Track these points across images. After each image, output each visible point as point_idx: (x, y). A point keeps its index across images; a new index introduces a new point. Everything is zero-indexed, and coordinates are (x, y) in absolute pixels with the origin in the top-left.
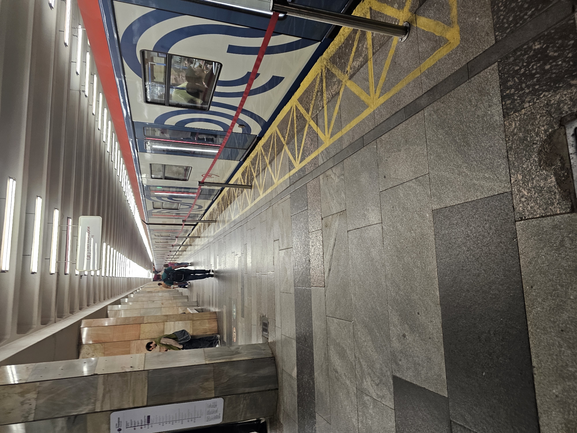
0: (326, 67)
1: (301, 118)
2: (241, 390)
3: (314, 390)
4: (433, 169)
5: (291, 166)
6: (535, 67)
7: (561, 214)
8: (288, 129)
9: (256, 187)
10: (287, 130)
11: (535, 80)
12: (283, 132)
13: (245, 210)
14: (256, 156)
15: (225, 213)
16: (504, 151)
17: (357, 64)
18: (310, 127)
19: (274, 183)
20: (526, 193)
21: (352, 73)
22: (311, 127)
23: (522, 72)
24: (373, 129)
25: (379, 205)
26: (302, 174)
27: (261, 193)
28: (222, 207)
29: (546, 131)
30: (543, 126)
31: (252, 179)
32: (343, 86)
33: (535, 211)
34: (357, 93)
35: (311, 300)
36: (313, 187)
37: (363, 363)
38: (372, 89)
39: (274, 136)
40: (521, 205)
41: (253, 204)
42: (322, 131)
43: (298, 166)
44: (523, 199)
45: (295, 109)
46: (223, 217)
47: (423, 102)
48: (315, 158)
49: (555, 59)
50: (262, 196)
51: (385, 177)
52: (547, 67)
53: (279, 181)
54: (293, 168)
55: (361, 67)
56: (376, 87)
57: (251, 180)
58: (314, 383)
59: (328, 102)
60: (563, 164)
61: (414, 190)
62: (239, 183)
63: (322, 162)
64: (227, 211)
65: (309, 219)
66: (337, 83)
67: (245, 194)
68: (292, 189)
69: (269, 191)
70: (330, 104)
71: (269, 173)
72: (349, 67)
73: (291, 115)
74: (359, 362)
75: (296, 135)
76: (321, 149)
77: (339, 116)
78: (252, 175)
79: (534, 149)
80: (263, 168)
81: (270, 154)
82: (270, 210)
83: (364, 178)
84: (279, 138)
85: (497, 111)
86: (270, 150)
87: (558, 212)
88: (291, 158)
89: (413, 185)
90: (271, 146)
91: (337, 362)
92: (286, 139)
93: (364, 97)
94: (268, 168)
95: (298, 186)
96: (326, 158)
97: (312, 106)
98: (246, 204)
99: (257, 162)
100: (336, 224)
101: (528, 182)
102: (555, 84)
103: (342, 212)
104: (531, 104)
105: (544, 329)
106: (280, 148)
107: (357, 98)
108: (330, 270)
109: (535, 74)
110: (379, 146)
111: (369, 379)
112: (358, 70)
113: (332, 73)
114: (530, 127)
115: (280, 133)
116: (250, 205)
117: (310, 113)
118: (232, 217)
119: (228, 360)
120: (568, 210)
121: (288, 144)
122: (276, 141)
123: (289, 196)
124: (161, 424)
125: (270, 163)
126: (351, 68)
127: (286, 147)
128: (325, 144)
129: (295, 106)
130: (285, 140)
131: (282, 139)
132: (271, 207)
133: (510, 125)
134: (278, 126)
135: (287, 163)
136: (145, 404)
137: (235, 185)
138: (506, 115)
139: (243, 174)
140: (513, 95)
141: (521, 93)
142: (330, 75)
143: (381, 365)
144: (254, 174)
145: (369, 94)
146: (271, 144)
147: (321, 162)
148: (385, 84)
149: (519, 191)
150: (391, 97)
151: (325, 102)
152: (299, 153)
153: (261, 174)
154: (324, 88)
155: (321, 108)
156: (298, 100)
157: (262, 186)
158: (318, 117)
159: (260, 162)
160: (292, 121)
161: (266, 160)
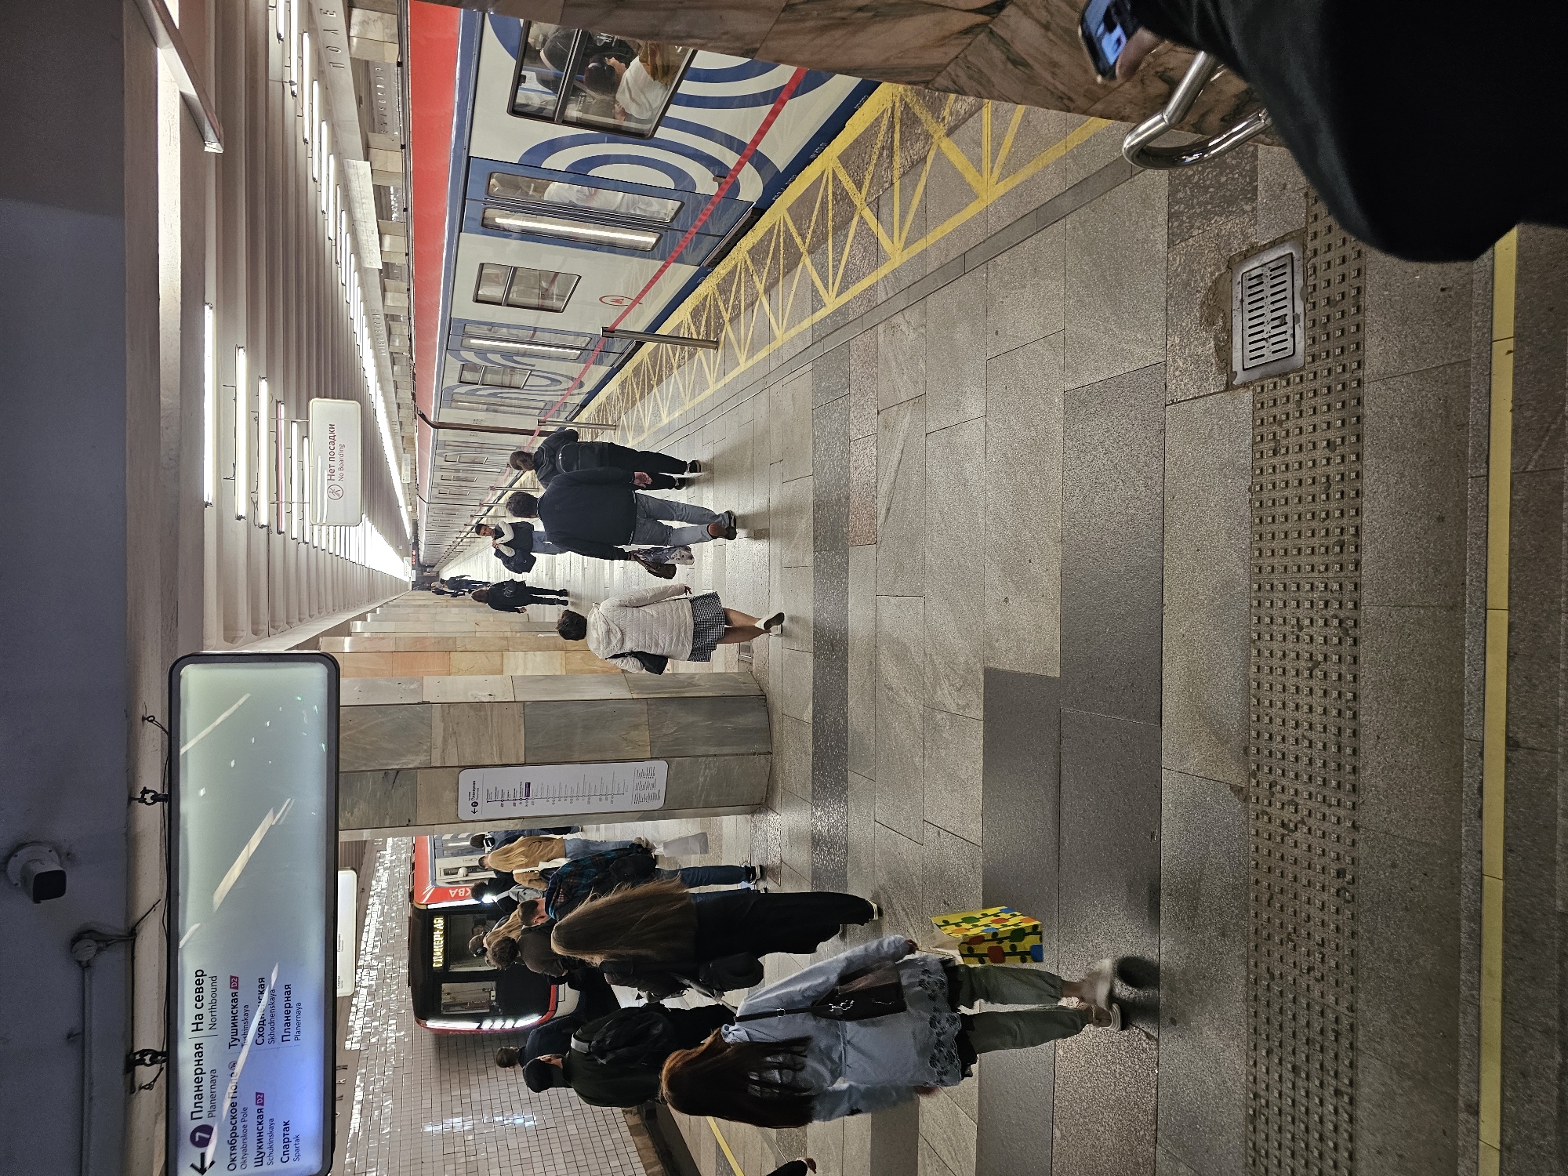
0: (902, 100)
1: (843, 199)
2: (701, 750)
3: (847, 733)
4: (1071, 321)
5: (817, 303)
6: (1210, 176)
7: (1214, 393)
8: (814, 219)
9: (728, 344)
10: (810, 221)
11: (1208, 196)
12: (801, 224)
13: (699, 399)
14: (732, 272)
15: (643, 406)
16: (1163, 299)
17: (964, 107)
18: (862, 221)
19: (775, 338)
20: (1181, 364)
21: (952, 124)
22: (865, 223)
23: (1195, 180)
24: (984, 242)
25: (984, 384)
26: (840, 320)
27: (742, 358)
28: (633, 393)
29: (1212, 274)
30: (1210, 266)
31: (720, 327)
32: (934, 147)
33: (1188, 390)
34: (959, 167)
35: (847, 573)
36: (862, 348)
37: (938, 660)
38: (986, 164)
39: (779, 231)
40: (1174, 381)
41: (721, 384)
42: (887, 233)
43: (832, 302)
44: (1177, 373)
46: (639, 418)
47: (1067, 203)
48: (871, 287)
49: (1232, 168)
50: (744, 364)
51: (997, 333)
52: (1223, 179)
53: (788, 333)
54: (822, 307)
55: (971, 115)
56: (993, 161)
57: (717, 328)
58: (847, 722)
59: (904, 174)
60: (1225, 323)
61: (1040, 358)
62: (685, 334)
63: (884, 298)
64: (649, 402)
65: (852, 415)
66: (922, 137)
67: (700, 360)
68: (817, 351)
69: (762, 354)
70: (907, 180)
71: (765, 313)
72: (947, 110)
73: (822, 190)
74: (932, 661)
75: (830, 235)
76: (884, 270)
77: (924, 208)
78: (719, 316)
79: (1196, 299)
80: (748, 302)
81: (767, 268)
82: (764, 396)
83: (962, 334)
85: (1160, 235)
87: (1212, 391)
88: (819, 284)
89: (1039, 348)
90: (771, 252)
91: (890, 670)
92: (808, 241)
93: (970, 176)
94: (761, 302)
95: (830, 344)
96: (894, 290)
97: (868, 177)
98: (700, 383)
99: (735, 286)
100: (905, 421)
101: (1185, 348)
102: (1228, 207)
103: (919, 399)
104: (1200, 231)
105: (1180, 552)
106: (793, 260)
107: (959, 176)
108: (889, 509)
109: (1209, 187)
110: (991, 275)
111: (945, 684)
112: (965, 120)
113: (914, 114)
114: (1195, 267)
115: (795, 225)
116: (713, 386)
117: (864, 191)
118: (664, 415)
119: (674, 695)
120: (1222, 388)
121: (813, 253)
122: (784, 242)
123: (809, 366)
124: (551, 800)
125: (767, 291)
126: (951, 114)
127: (806, 260)
128: (893, 260)
129: (831, 171)
130: (804, 243)
131: (798, 240)
132: (766, 391)
133: (1175, 259)
134: (789, 210)
135: (809, 295)
136: (522, 760)
137: (673, 339)
138: (1171, 244)
139: (696, 314)
140: (1182, 213)
141: (1191, 212)
142: (910, 120)
143: (967, 655)
144: (724, 313)
145: (980, 171)
146: (772, 249)
147: (882, 296)
148: (1008, 159)
149: (1174, 361)
150: (1018, 186)
151: (897, 174)
152: (835, 275)
153: (742, 315)
154: (897, 143)
155: (887, 185)
156: (839, 157)
157: (745, 344)
158: (881, 203)
159: (743, 289)
160: (824, 203)
161: (758, 284)
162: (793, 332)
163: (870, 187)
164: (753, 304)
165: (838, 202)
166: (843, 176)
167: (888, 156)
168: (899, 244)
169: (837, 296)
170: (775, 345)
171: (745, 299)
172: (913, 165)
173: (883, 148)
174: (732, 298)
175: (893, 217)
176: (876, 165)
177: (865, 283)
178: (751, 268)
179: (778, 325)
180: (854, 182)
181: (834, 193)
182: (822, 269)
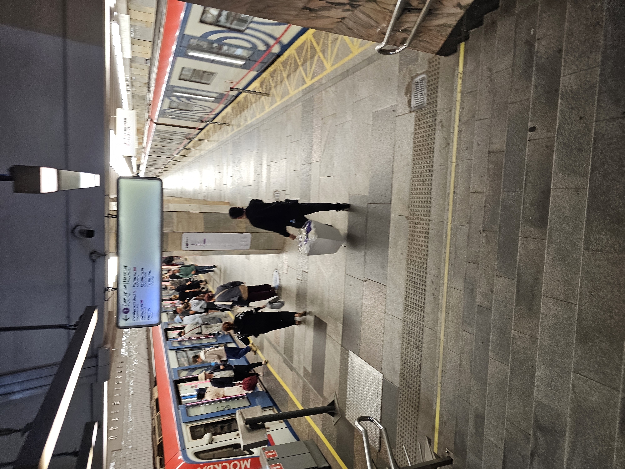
1: (313, 48)
4: (375, 92)
7: (407, 113)
10: (302, 54)
11: (408, 59)
12: (299, 55)
13: (263, 114)
14: (275, 70)
15: (240, 117)
16: (397, 87)
19: (290, 93)
20: (400, 105)
22: (320, 57)
24: (354, 66)
25: (352, 110)
26: (311, 89)
28: (237, 112)
30: (408, 79)
33: (401, 112)
34: (348, 42)
35: (311, 171)
36: (318, 98)
39: (292, 56)
42: (326, 61)
44: (399, 108)
45: (309, 40)
46: (238, 121)
48: (321, 78)
50: (279, 102)
51: (356, 95)
53: (294, 92)
54: (305, 84)
57: (269, 89)
60: (410, 94)
61: (367, 103)
62: (258, 91)
63: (325, 82)
65: (314, 119)
68: (303, 99)
70: (332, 45)
71: (286, 85)
74: (335, 195)
75: (309, 60)
77: (337, 55)
79: (404, 88)
81: (287, 70)
82: (285, 114)
83: (347, 95)
84: (296, 59)
85: (397, 69)
86: (288, 67)
88: (305, 76)
89: (367, 100)
94: (285, 81)
95: (307, 97)
96: (327, 80)
97: (321, 42)
98: (263, 109)
99: (276, 75)
100: (330, 122)
101: (401, 101)
102: (412, 63)
103: (334, 114)
104: (406, 69)
107: (347, 45)
108: (324, 150)
110: (355, 77)
114: (404, 78)
116: (268, 110)
117: (320, 47)
121: (303, 65)
122: (294, 61)
123: (301, 104)
124: (212, 245)
125: (288, 76)
128: (327, 70)
130: (300, 62)
133: (400, 76)
135: (301, 79)
136: (203, 231)
137: (253, 92)
138: (399, 72)
139: (261, 83)
140: (402, 63)
143: (345, 192)
144: (272, 84)
145: (353, 45)
146: (289, 63)
150: (363, 51)
151: (330, 42)
152: (310, 73)
153: (279, 85)
156: (312, 34)
157: (279, 95)
158: (325, 51)
159: (279, 76)
160: (307, 49)
161: (284, 75)
164: (282, 81)
170: (290, 96)
174: (275, 79)
176: (323, 38)
178: (282, 68)
179: (291, 89)
182: (306, 71)
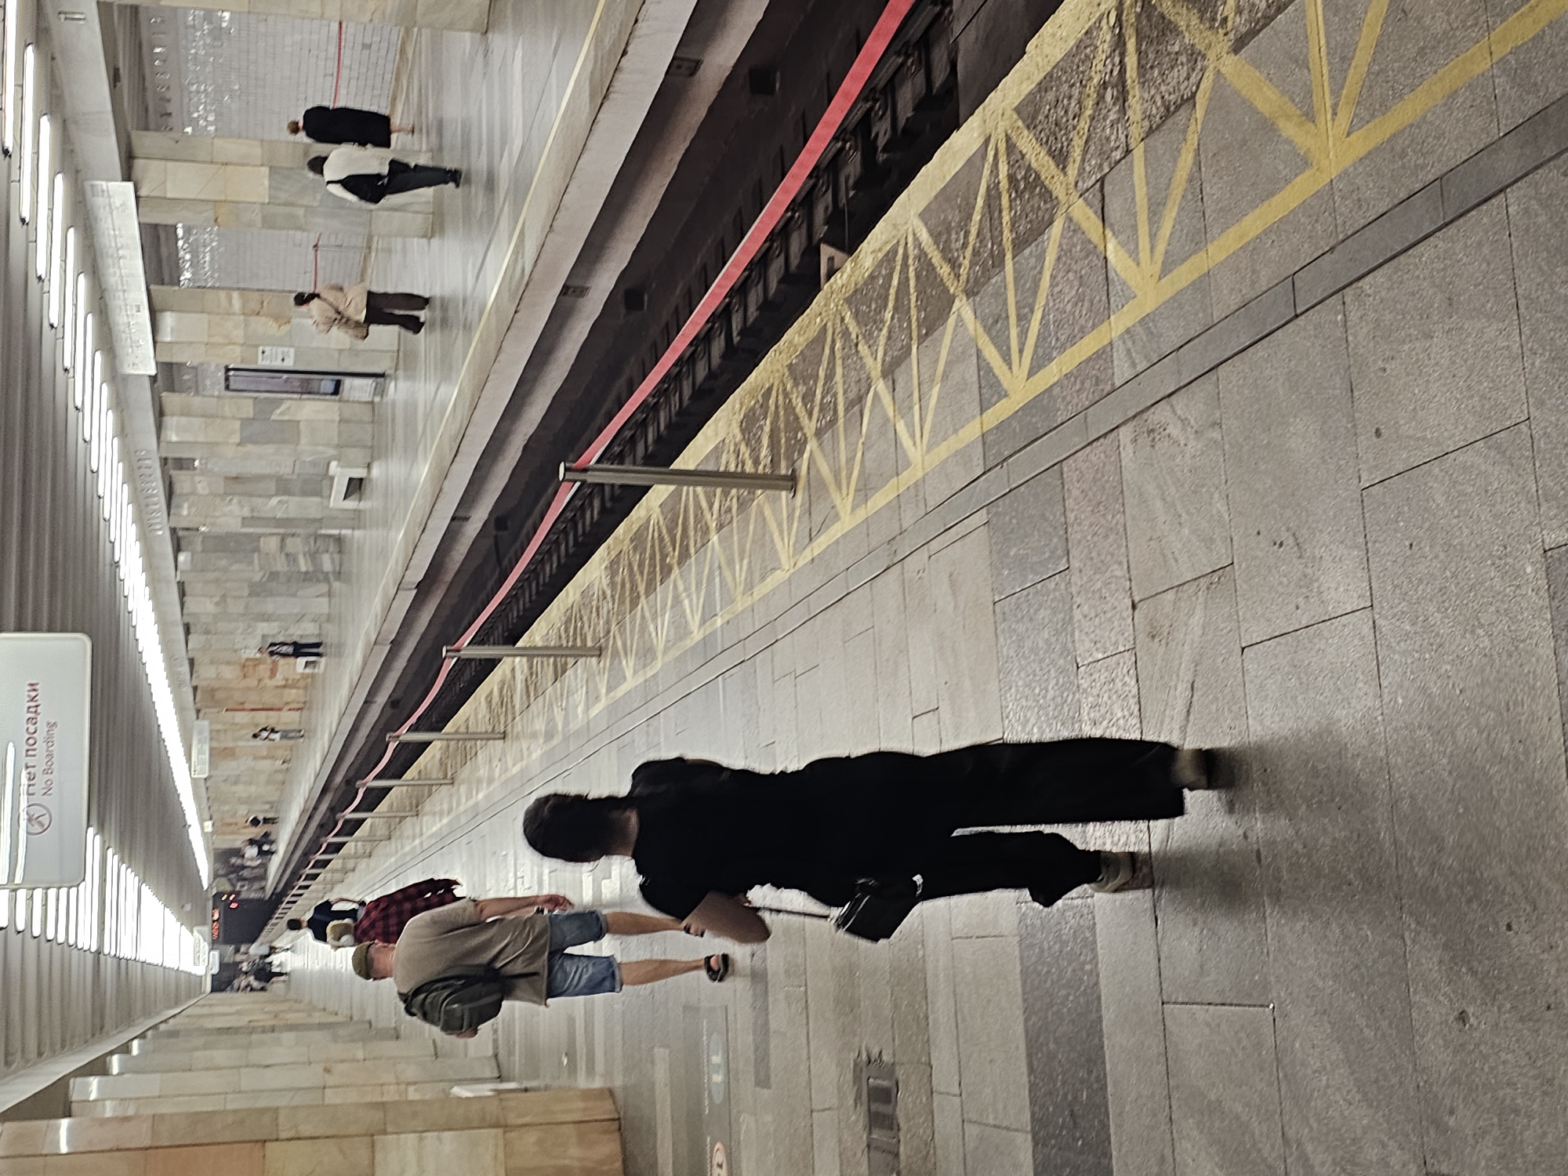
1: (1030, 188)
5: (990, 390)
8: (974, 231)
10: (967, 234)
12: (948, 241)
14: (818, 341)
19: (908, 464)
22: (1078, 230)
26: (1040, 423)
31: (799, 447)
36: (1090, 474)
39: (906, 257)
43: (1020, 387)
45: (1002, 147)
50: (848, 521)
53: (935, 452)
54: (1001, 398)
59: (1150, 131)
63: (1129, 375)
64: (664, 599)
65: (1077, 611)
68: (996, 484)
69: (883, 497)
70: (1157, 141)
71: (884, 415)
73: (986, 172)
75: (1009, 256)
76: (1124, 320)
80: (852, 395)
81: (885, 331)
82: (891, 579)
84: (930, 264)
86: (888, 315)
88: (990, 354)
90: (892, 298)
92: (963, 271)
95: (1023, 467)
96: (1147, 356)
97: (1078, 143)
98: (763, 559)
99: (823, 367)
100: (1195, 622)
106: (937, 309)
115: (937, 243)
116: (789, 564)
117: (1072, 169)
121: (974, 294)
122: (918, 277)
123: (981, 517)
125: (888, 372)
129: (1002, 136)
130: (958, 276)
131: (944, 270)
132: (896, 569)
134: (922, 216)
135: (972, 376)
139: (749, 424)
146: (892, 291)
147: (1123, 371)
151: (1135, 130)
152: (1023, 334)
153: (841, 421)
154: (1131, 73)
155: (1117, 155)
156: (1018, 110)
157: (849, 477)
158: (1107, 188)
159: (839, 370)
160: (993, 195)
161: (869, 361)
162: (944, 450)
163: (1083, 160)
164: (860, 399)
165: (1020, 195)
166: (1027, 143)
167: (1116, 100)
168: (1151, 266)
169: (1031, 374)
170: (908, 478)
171: (845, 392)
172: (1168, 113)
173: (1104, 85)
174: (819, 392)
175: (1135, 215)
176: (1092, 118)
177: (1088, 346)
178: (853, 329)
179: (913, 436)
180: (1050, 153)
181: (1012, 178)
182: (995, 326)
